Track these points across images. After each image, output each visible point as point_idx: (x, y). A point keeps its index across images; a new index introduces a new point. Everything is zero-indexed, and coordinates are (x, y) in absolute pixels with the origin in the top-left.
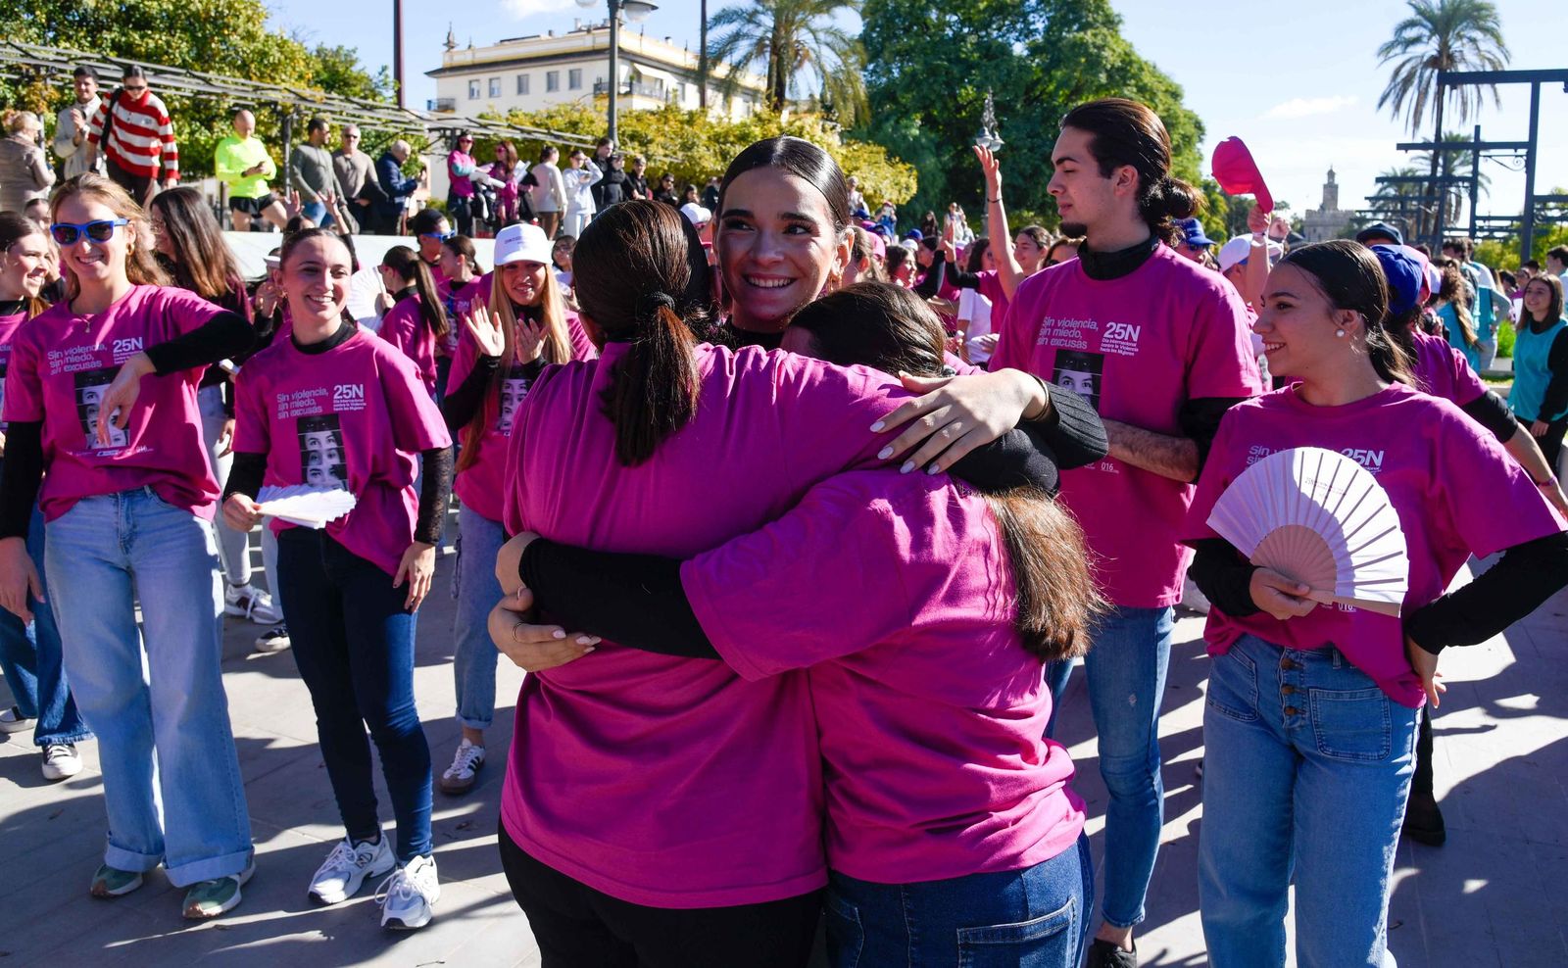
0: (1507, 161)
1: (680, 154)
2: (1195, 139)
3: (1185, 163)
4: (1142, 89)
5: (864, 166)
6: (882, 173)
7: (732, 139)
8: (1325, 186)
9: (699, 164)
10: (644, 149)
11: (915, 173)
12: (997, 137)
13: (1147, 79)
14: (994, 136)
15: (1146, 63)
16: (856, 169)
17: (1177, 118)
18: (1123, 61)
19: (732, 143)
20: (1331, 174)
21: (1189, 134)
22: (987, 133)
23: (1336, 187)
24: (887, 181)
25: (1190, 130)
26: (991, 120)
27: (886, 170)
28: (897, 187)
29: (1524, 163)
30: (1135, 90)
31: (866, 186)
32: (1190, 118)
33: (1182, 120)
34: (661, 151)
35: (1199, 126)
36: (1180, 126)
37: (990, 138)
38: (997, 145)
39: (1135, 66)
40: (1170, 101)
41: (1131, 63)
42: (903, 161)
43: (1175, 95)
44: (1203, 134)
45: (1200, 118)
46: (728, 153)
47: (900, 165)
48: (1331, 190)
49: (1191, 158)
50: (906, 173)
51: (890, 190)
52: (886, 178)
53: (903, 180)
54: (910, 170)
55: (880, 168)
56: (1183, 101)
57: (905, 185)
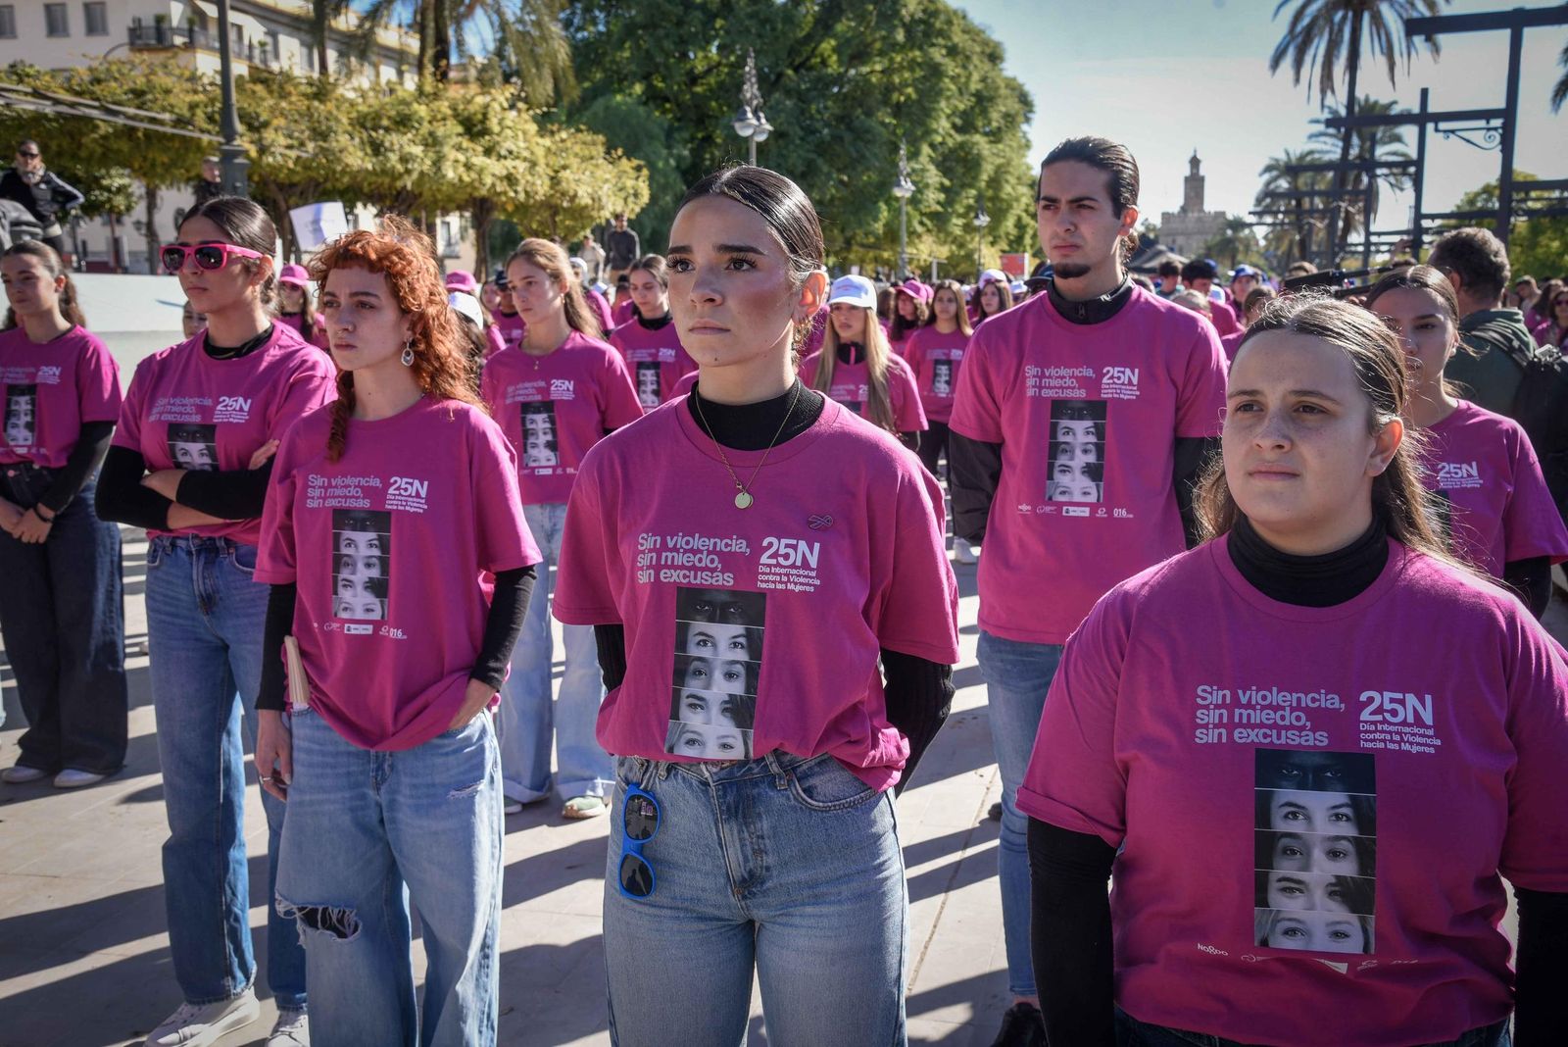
0: (1478, 137)
1: (311, 146)
2: (1021, 118)
3: (1009, 153)
4: (952, 51)
5: (574, 162)
6: (599, 173)
7: (385, 122)
8: (1187, 180)
9: (339, 160)
10: (256, 136)
11: (645, 172)
12: (763, 121)
13: (958, 38)
14: (758, 119)
15: (955, 12)
16: (565, 167)
17: (997, 88)
18: (924, 11)
19: (387, 130)
20: (1195, 162)
21: (1013, 112)
22: (750, 115)
23: (1202, 179)
24: (606, 187)
25: (1013, 106)
26: (754, 97)
27: (606, 171)
28: (623, 194)
29: (1498, 138)
30: (944, 52)
31: (580, 193)
32: (1013, 89)
33: (1003, 91)
34: (282, 141)
35: (1025, 101)
36: (999, 101)
37: (754, 122)
38: (763, 132)
39: (942, 17)
40: (987, 66)
41: (935, 14)
42: (629, 155)
43: (994, 57)
44: (1031, 111)
45: (1027, 88)
46: (382, 144)
47: (624, 160)
48: (1195, 184)
49: (1014, 144)
50: (633, 174)
51: (613, 198)
52: (606, 181)
53: (630, 183)
54: (638, 169)
55: (597, 166)
56: (1004, 65)
57: (632, 191)
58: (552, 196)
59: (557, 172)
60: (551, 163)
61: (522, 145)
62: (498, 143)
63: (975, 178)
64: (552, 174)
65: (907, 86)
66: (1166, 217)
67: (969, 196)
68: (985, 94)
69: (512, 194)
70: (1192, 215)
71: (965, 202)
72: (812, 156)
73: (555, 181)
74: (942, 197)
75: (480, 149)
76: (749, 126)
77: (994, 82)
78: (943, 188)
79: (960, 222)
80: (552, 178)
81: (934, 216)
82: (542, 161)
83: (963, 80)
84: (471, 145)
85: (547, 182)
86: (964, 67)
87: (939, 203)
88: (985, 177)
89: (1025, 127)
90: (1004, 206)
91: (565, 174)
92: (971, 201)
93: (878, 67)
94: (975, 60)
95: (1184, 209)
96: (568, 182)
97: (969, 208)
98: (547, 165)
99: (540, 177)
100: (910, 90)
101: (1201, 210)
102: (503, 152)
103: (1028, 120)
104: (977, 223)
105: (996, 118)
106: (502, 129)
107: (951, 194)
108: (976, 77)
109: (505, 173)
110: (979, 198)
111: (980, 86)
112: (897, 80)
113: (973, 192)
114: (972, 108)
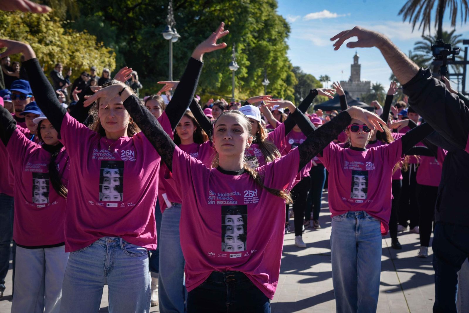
2: (284, 35)
5: (82, 48)
6: (93, 54)
8: (352, 66)
11: (114, 54)
16: (77, 50)
20: (356, 58)
21: (281, 31)
23: (359, 66)
24: (96, 61)
25: (282, 29)
27: (95, 54)
28: (103, 65)
31: (84, 63)
32: (281, 21)
33: (277, 22)
35: (286, 26)
36: (275, 26)
38: (175, 37)
40: (270, 9)
42: (106, 46)
44: (289, 32)
45: (287, 21)
47: (104, 49)
48: (356, 68)
50: (108, 55)
51: (99, 67)
52: (96, 58)
53: (107, 60)
54: (110, 53)
55: (91, 50)
56: (277, 10)
57: (107, 63)
58: (70, 64)
59: (73, 52)
60: (70, 48)
61: (57, 39)
62: (45, 37)
63: (263, 62)
64: (71, 54)
65: (232, 17)
68: (269, 23)
69: (51, 63)
70: (355, 83)
71: (257, 74)
72: (185, 50)
73: (72, 57)
75: (37, 40)
76: (170, 35)
77: (273, 17)
79: (254, 84)
80: (70, 56)
81: (243, 79)
82: (66, 47)
83: (258, 15)
84: (32, 37)
85: (68, 57)
86: (259, 9)
89: (286, 40)
90: (276, 76)
91: (77, 54)
92: (260, 74)
93: (218, 8)
94: (265, 5)
95: (351, 80)
96: (79, 58)
97: (259, 77)
98: (68, 49)
99: (65, 55)
100: (233, 19)
101: (359, 80)
102: (48, 42)
103: (287, 36)
105: (274, 34)
106: (48, 30)
107: (250, 70)
108: (265, 14)
109: (48, 52)
111: (266, 18)
112: (227, 14)
114: (263, 29)
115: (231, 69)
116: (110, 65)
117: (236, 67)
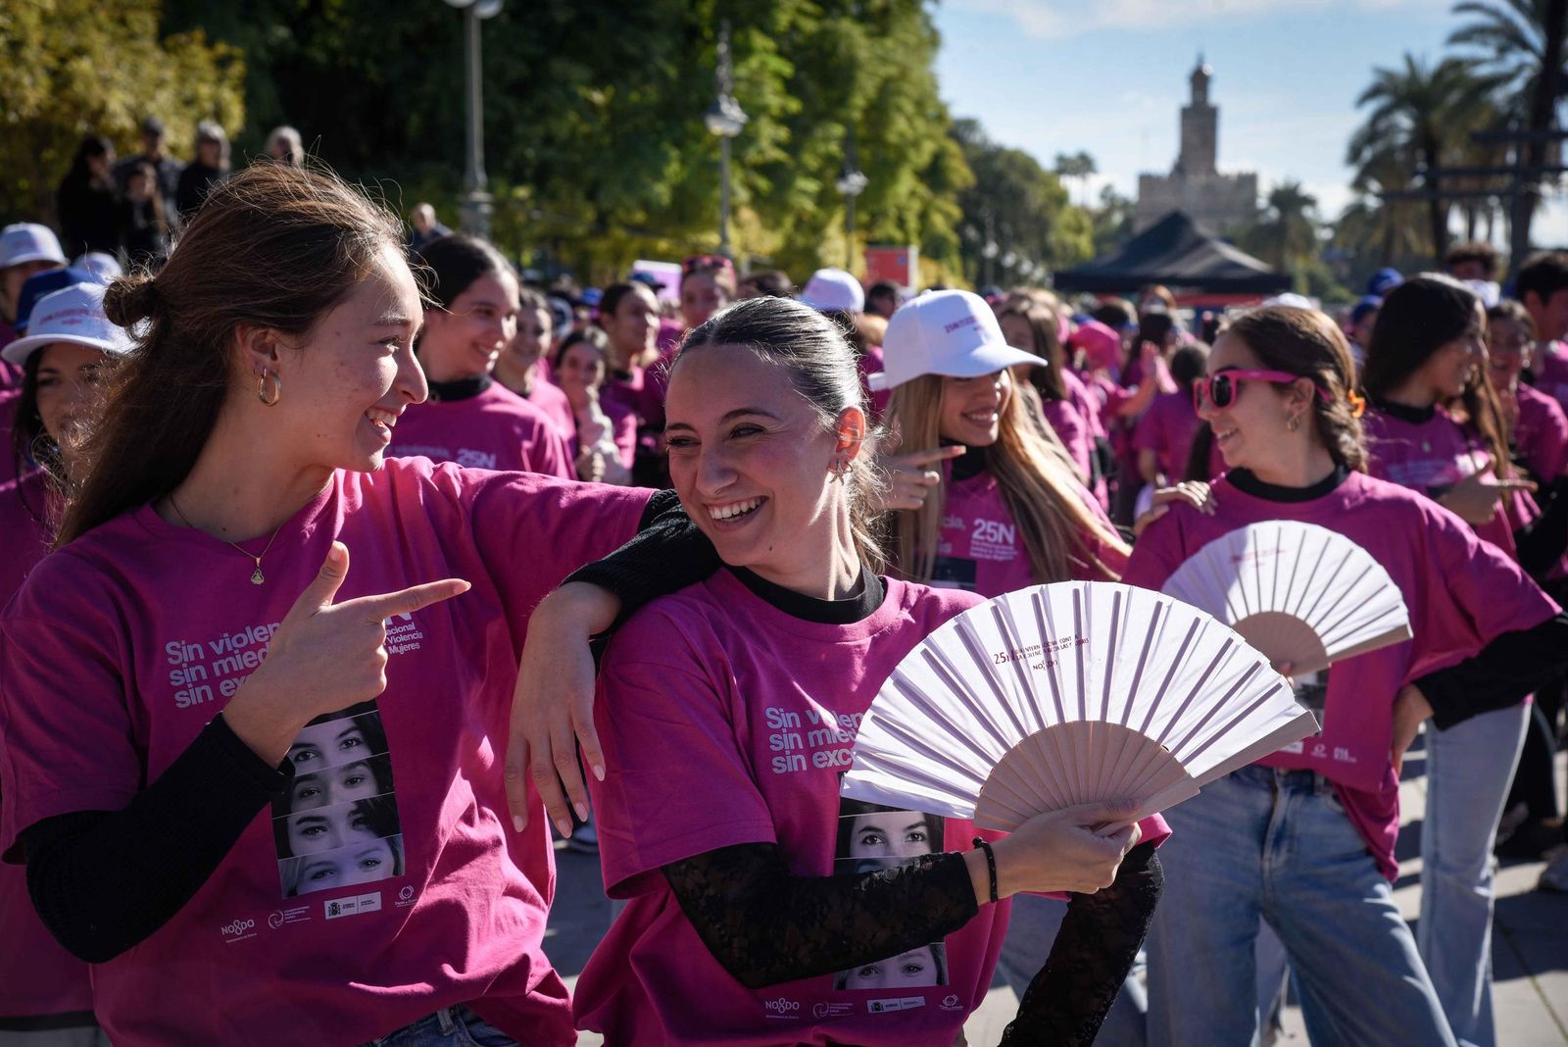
3: (900, 55)
5: (98, 41)
6: (147, 67)
8: (1185, 112)
16: (80, 52)
20: (1200, 81)
27: (155, 63)
28: (193, 112)
31: (112, 105)
48: (1200, 121)
49: (912, 40)
50: (210, 73)
51: (174, 120)
52: (161, 84)
53: (205, 90)
54: (222, 63)
55: (140, 53)
57: (208, 106)
58: (54, 109)
59: (63, 60)
60: (51, 42)
63: (842, 101)
64: (53, 63)
66: (1147, 182)
67: (831, 138)
70: (1196, 180)
71: (822, 148)
73: (61, 80)
74: (783, 133)
78: (785, 119)
79: (812, 186)
80: (53, 74)
81: (769, 169)
82: (35, 37)
85: (44, 81)
87: (778, 145)
88: (859, 101)
90: (892, 155)
91: (84, 65)
92: (834, 148)
95: (1180, 168)
96: (88, 85)
97: (829, 159)
98: (44, 46)
99: (31, 71)
101: (1211, 170)
104: (842, 187)
107: (799, 128)
110: (847, 142)
113: (838, 130)
115: (717, 127)
116: (219, 116)
117: (734, 122)
